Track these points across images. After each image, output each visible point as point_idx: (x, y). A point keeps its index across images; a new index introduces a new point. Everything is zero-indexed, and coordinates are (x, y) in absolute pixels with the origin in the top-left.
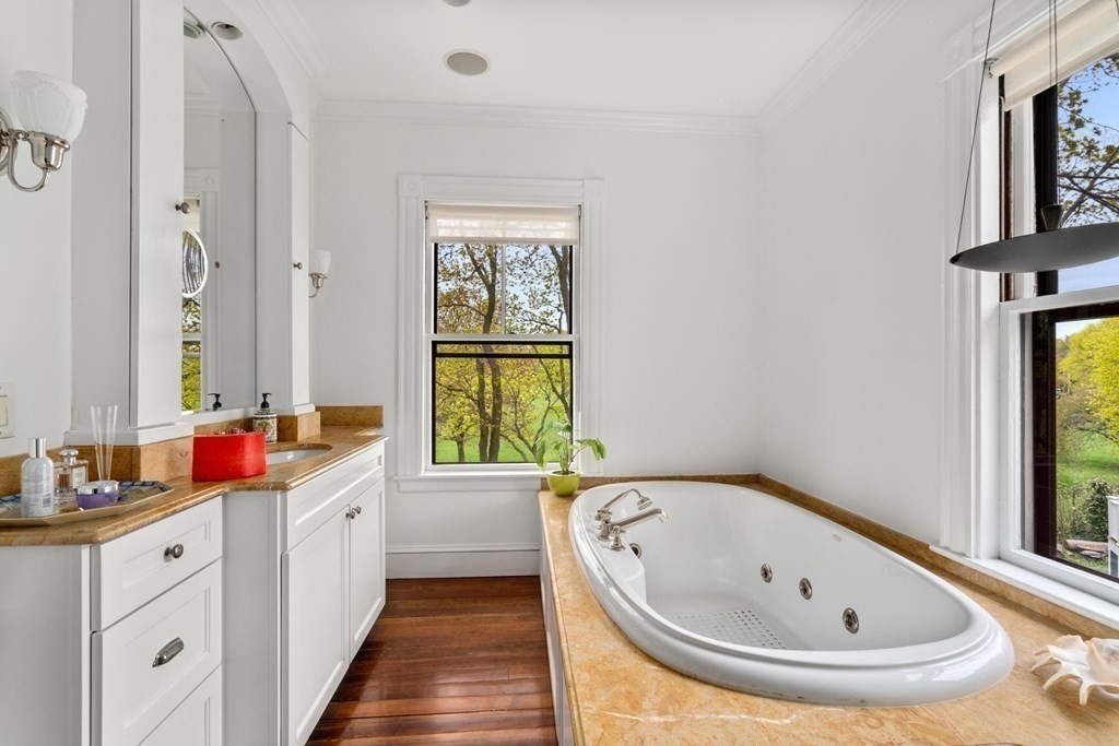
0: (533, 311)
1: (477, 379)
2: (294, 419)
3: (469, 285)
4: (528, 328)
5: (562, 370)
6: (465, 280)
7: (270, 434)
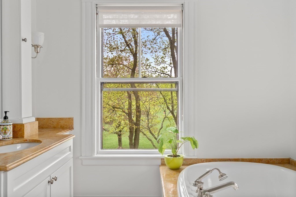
0: (157, 67)
1: (127, 102)
2: (22, 125)
3: (123, 54)
4: (154, 76)
5: (172, 97)
6: (121, 51)
7: (8, 134)
